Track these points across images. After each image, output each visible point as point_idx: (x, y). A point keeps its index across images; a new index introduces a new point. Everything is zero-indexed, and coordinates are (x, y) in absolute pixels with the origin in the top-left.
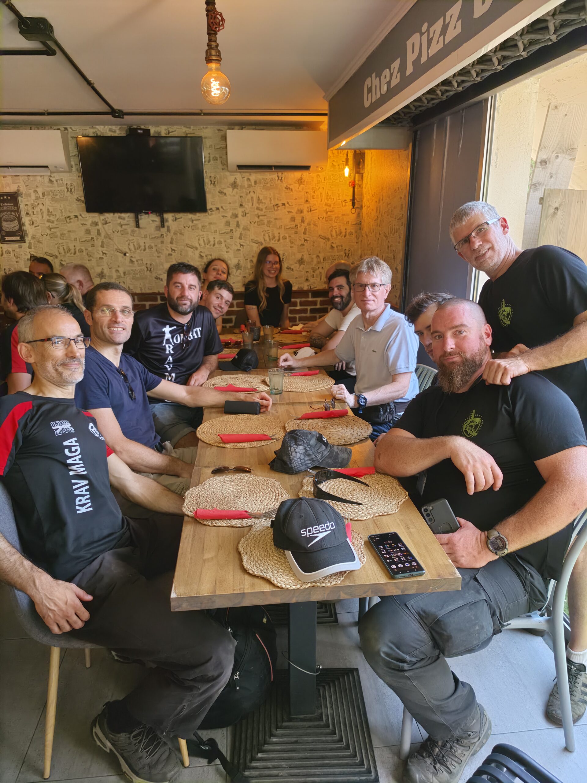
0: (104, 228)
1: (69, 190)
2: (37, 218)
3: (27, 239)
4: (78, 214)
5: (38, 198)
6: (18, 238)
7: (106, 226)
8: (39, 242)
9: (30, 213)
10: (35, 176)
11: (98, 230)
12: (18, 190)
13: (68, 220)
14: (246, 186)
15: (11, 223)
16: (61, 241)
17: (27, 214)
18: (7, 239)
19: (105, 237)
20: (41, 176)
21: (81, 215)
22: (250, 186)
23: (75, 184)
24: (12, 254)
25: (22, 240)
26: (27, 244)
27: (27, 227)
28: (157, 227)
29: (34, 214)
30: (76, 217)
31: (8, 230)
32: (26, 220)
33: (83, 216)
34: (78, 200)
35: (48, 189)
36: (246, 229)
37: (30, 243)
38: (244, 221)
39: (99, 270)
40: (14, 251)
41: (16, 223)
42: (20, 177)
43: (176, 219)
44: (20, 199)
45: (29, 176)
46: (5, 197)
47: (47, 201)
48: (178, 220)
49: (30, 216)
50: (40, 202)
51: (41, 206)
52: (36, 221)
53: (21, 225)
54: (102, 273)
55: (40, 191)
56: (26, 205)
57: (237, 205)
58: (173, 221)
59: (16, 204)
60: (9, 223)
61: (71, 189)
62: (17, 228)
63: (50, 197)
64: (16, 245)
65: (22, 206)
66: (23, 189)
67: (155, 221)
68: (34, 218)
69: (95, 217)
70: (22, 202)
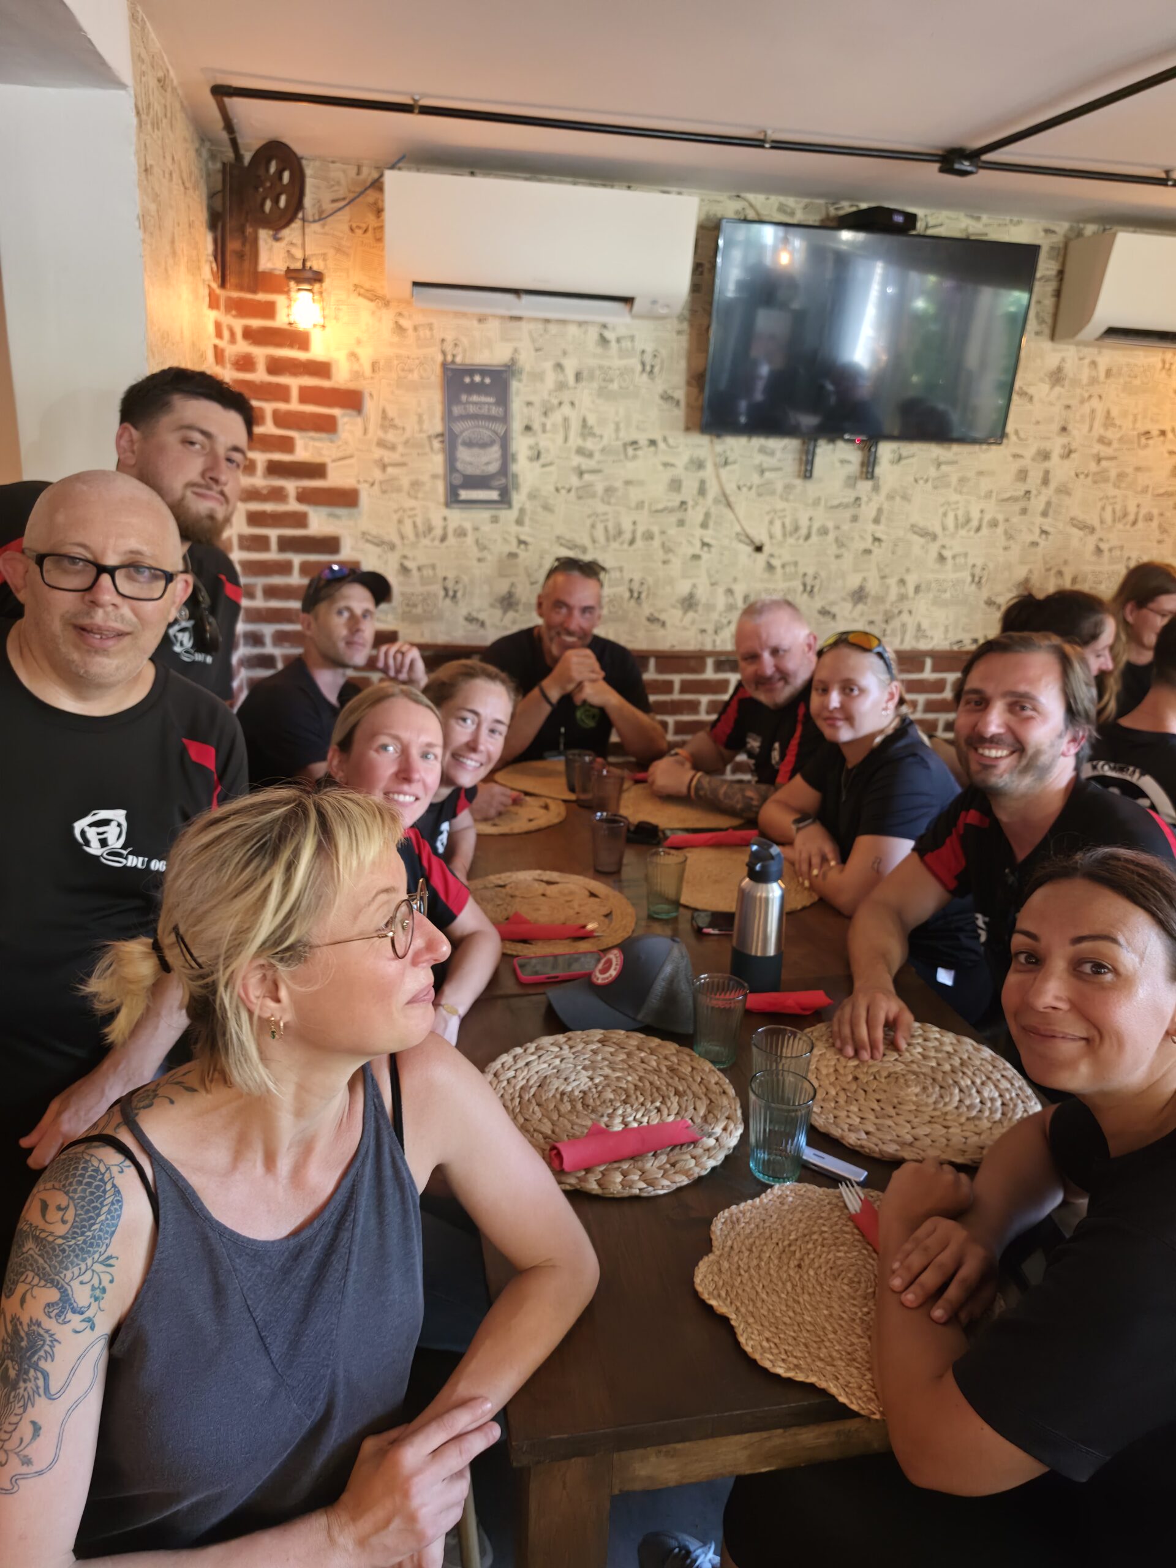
0: (718, 477)
1: (648, 368)
2: (551, 444)
3: (519, 499)
4: (657, 437)
5: (561, 386)
6: (494, 495)
7: (724, 472)
8: (547, 508)
9: (536, 426)
10: (563, 322)
11: (702, 482)
12: (512, 359)
13: (630, 451)
14: (1085, 380)
15: (482, 451)
16: (601, 508)
17: (528, 428)
18: (464, 494)
19: (716, 501)
20: (580, 324)
21: (665, 440)
22: (1093, 381)
23: (664, 352)
24: (470, 540)
25: (505, 500)
26: (513, 514)
27: (522, 467)
28: (849, 478)
29: (544, 431)
30: (653, 443)
31: (470, 471)
32: (521, 445)
33: (671, 441)
34: (666, 397)
35: (593, 362)
36: (1064, 490)
37: (522, 511)
38: (1061, 470)
39: (683, 588)
40: (476, 529)
41: (495, 452)
42: (524, 325)
43: (900, 458)
44: (515, 385)
45: (547, 321)
46: (477, 379)
47: (585, 395)
48: (903, 462)
49: (535, 434)
50: (566, 396)
51: (566, 410)
52: (548, 451)
53: (507, 457)
54: (691, 596)
55: (571, 366)
56: (529, 404)
57: (1055, 427)
58: (892, 462)
59: (503, 399)
60: (476, 450)
61: (652, 367)
62: (494, 468)
63: (595, 385)
64: (484, 515)
65: (517, 405)
66: (526, 360)
67: (849, 462)
68: (544, 442)
69: (702, 445)
70: (520, 391)
